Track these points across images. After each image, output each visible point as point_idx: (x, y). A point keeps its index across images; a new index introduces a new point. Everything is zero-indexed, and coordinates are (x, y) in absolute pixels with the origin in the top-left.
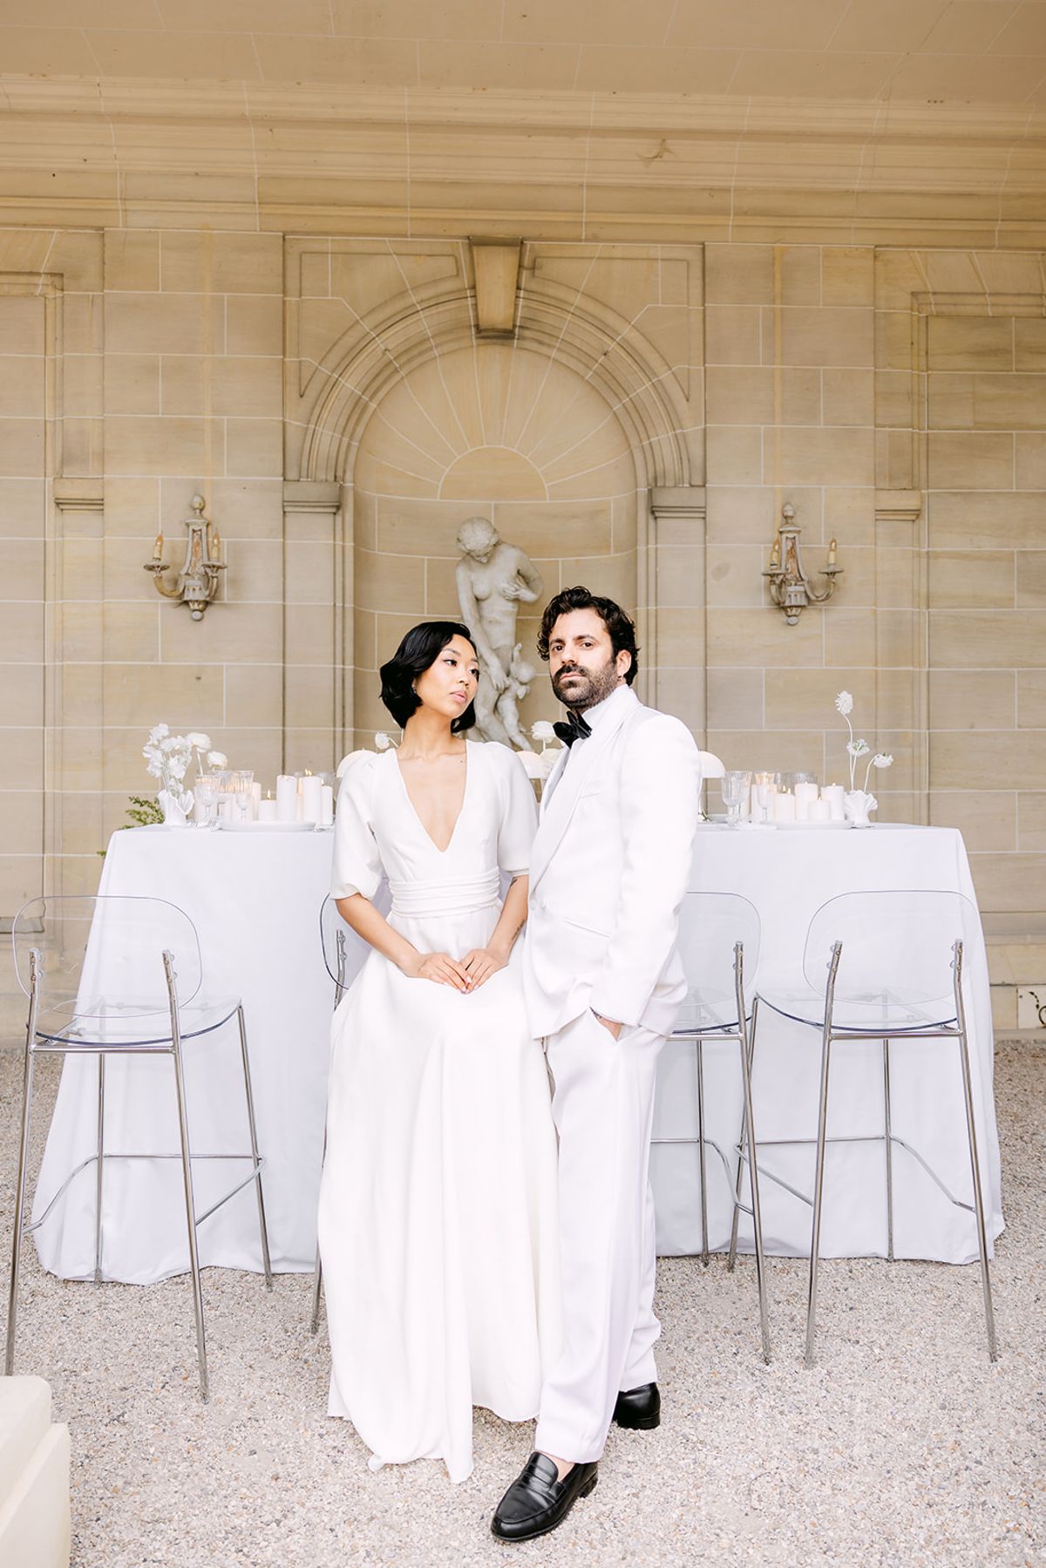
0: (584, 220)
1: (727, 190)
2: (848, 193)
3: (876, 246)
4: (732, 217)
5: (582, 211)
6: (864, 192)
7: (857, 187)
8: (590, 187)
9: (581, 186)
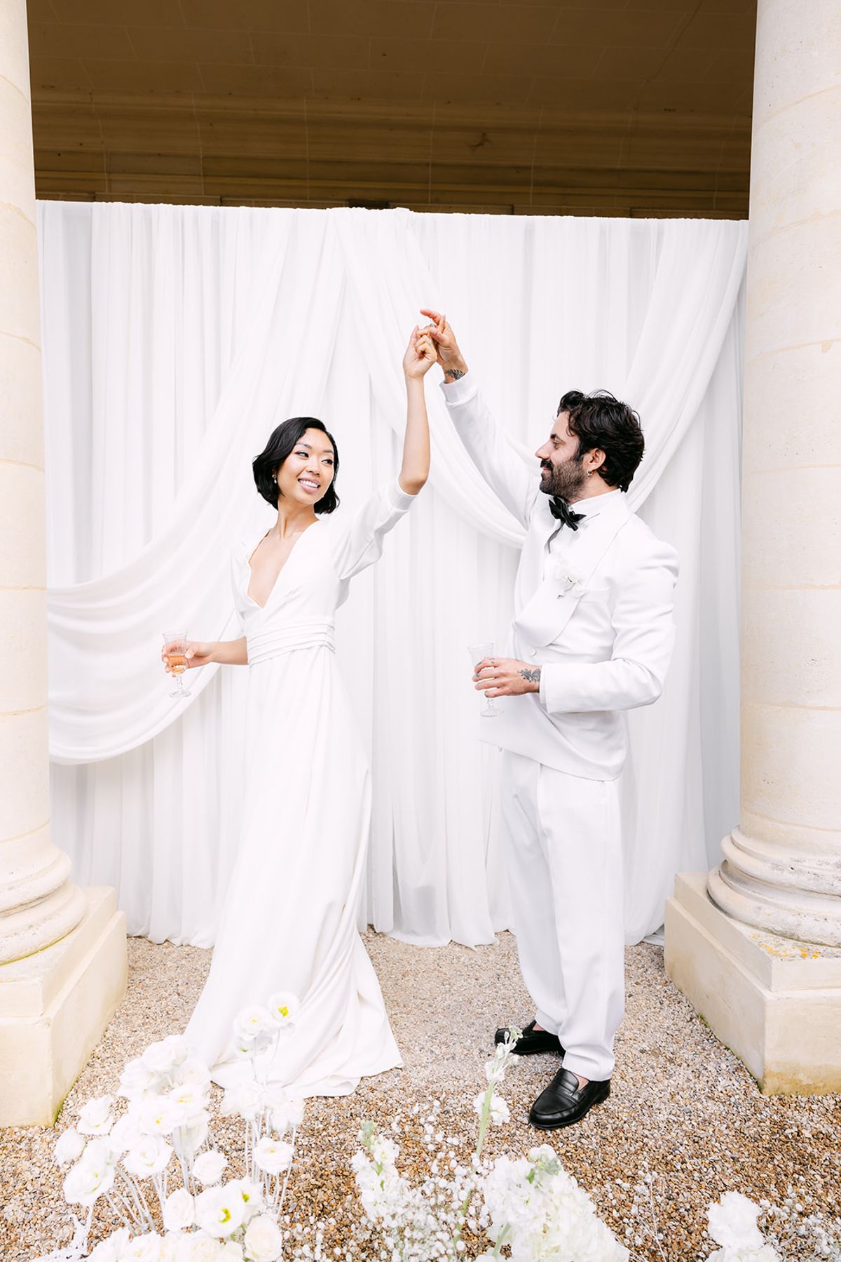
0: (430, 188)
1: (528, 168)
2: (612, 171)
3: (632, 208)
4: (532, 187)
5: (427, 182)
6: (623, 171)
7: (618, 167)
8: (434, 165)
9: (428, 164)
